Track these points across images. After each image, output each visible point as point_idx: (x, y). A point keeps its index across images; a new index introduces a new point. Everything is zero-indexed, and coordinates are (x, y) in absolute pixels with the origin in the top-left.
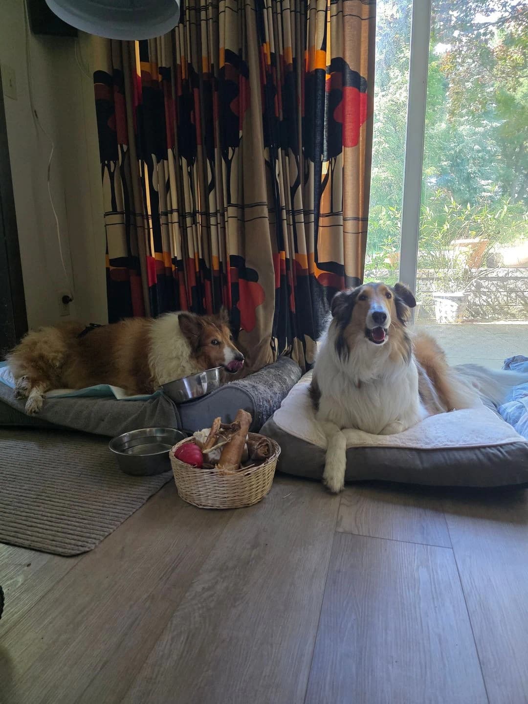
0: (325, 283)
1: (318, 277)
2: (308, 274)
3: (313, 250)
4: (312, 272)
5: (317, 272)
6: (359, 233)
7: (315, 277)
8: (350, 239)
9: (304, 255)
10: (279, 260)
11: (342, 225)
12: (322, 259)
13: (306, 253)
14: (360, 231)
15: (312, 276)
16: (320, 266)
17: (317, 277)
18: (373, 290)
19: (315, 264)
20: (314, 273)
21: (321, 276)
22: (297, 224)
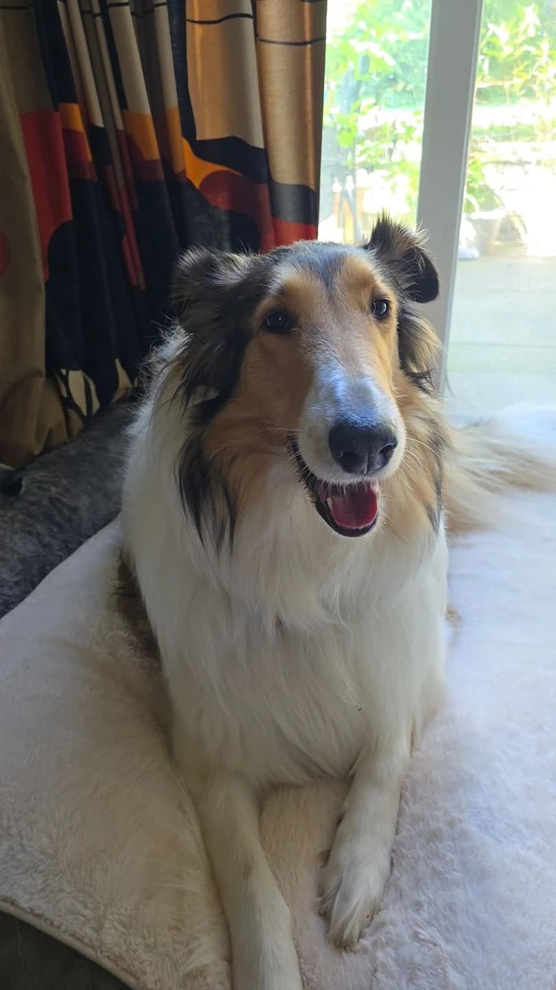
0: (220, 202)
1: (202, 184)
2: (162, 177)
3: (173, 100)
4: (178, 169)
5: (195, 170)
6: (305, 43)
7: (190, 183)
8: (278, 61)
9: (142, 117)
10: (60, 133)
11: (247, 16)
12: (210, 127)
13: (147, 111)
14: (308, 38)
15: (177, 182)
16: (203, 150)
17: (197, 184)
18: (319, 284)
19: (186, 145)
20: (184, 172)
21: (209, 180)
22: (111, 11)
